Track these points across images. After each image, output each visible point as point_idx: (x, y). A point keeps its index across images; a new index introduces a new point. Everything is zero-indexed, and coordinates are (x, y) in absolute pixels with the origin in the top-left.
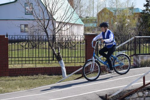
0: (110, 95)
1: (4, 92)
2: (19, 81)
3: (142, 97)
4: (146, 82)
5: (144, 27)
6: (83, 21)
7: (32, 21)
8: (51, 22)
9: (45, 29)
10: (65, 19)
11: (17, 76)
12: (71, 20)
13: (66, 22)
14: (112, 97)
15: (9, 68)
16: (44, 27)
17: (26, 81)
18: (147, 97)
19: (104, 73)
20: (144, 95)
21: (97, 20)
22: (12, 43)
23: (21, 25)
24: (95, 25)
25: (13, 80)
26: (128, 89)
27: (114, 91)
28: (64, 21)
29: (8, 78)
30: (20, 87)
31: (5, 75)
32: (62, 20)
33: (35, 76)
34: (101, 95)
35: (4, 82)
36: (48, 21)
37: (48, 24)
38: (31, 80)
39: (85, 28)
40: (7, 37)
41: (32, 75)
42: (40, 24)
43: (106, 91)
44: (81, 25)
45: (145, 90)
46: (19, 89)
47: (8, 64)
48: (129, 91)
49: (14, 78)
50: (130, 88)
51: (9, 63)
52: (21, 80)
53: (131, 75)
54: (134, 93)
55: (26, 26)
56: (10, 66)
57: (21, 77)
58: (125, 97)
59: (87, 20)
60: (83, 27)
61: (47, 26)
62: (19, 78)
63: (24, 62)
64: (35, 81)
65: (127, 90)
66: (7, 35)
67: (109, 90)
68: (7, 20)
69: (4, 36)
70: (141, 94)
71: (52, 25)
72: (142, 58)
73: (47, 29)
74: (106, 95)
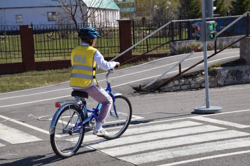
0: (144, 86)
1: (31, 87)
2: (47, 76)
3: (178, 86)
4: (182, 70)
5: (185, 10)
6: (118, 5)
7: (57, 8)
8: (78, 8)
9: (73, 16)
10: (95, 4)
11: (45, 70)
12: (101, 5)
13: (96, 7)
14: (146, 88)
15: (35, 61)
16: (71, 14)
17: (54, 75)
18: (183, 85)
19: (139, 63)
20: (181, 84)
21: (135, 4)
22: (36, 34)
23: (48, 13)
24: (133, 10)
25: (40, 74)
26: (163, 78)
27: (148, 81)
28: (93, 6)
29: (35, 72)
30: (48, 82)
31: (31, 69)
32: (91, 5)
33: (64, 70)
34: (135, 86)
35: (31, 77)
36: (75, 7)
37: (76, 10)
38: (60, 74)
39: (121, 13)
40: (32, 26)
41: (62, 69)
42: (67, 11)
43: (141, 81)
44: (117, 10)
45: (181, 78)
46: (47, 84)
47: (33, 58)
48: (165, 80)
49: (42, 72)
50: (166, 77)
51: (35, 56)
52: (49, 74)
53: (168, 64)
54: (170, 82)
55: (54, 13)
56: (37, 60)
57: (50, 71)
58: (161, 87)
59: (123, 4)
60: (119, 12)
61: (75, 13)
62: (46, 72)
63: (51, 55)
64: (65, 75)
65: (163, 80)
66: (32, 25)
67: (143, 80)
68: (32, 7)
69: (27, 26)
70: (176, 82)
71: (80, 12)
72: (180, 44)
73: (75, 17)
74: (140, 86)
